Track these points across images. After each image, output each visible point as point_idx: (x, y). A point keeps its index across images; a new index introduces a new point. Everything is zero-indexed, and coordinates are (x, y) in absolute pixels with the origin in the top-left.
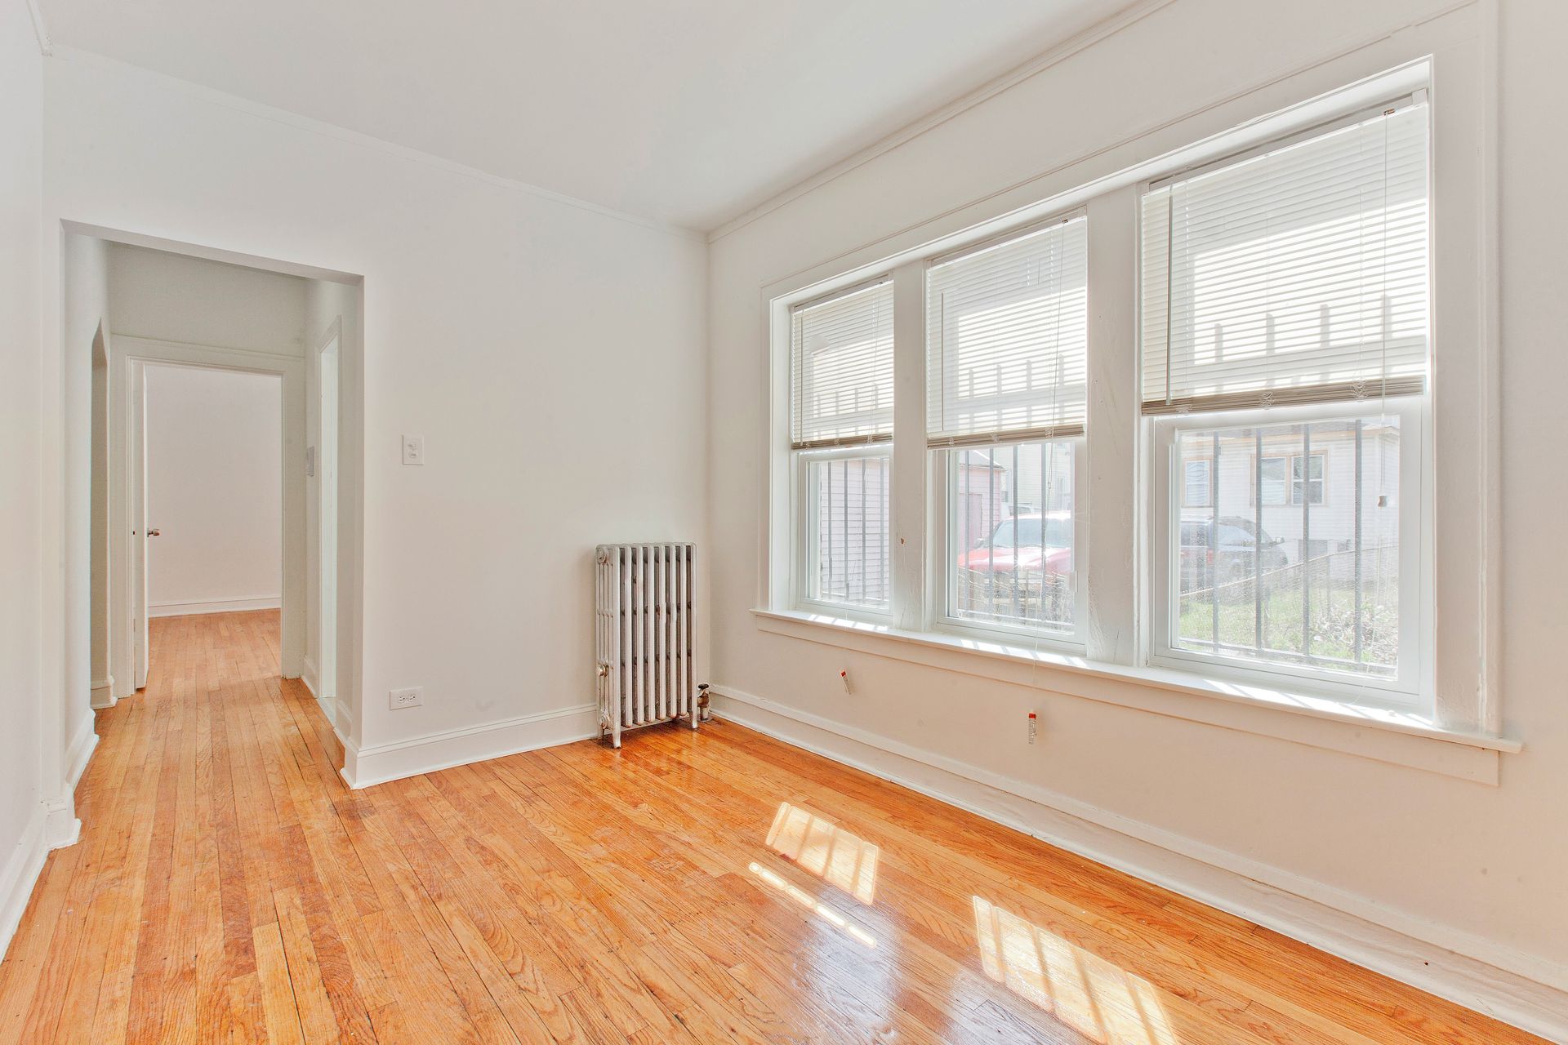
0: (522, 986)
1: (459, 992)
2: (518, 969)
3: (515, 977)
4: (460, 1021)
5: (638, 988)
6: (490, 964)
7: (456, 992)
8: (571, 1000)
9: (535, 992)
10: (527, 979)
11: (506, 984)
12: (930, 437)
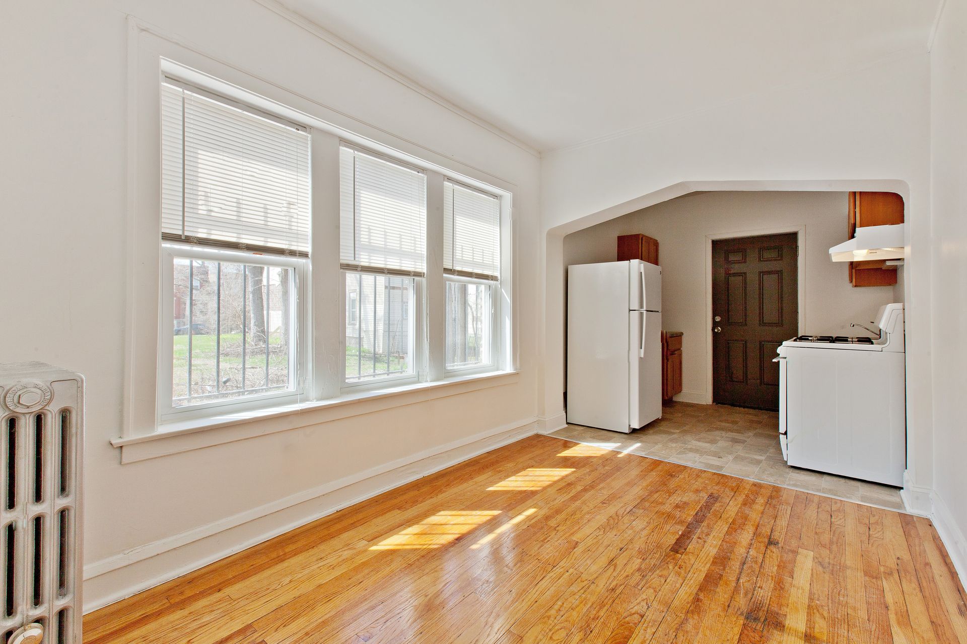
0: (647, 607)
1: (674, 634)
2: (636, 616)
3: (642, 613)
4: (691, 621)
5: (613, 565)
6: (642, 631)
7: (676, 636)
8: (639, 585)
9: (646, 601)
10: (641, 608)
11: (650, 616)
12: (342, 261)
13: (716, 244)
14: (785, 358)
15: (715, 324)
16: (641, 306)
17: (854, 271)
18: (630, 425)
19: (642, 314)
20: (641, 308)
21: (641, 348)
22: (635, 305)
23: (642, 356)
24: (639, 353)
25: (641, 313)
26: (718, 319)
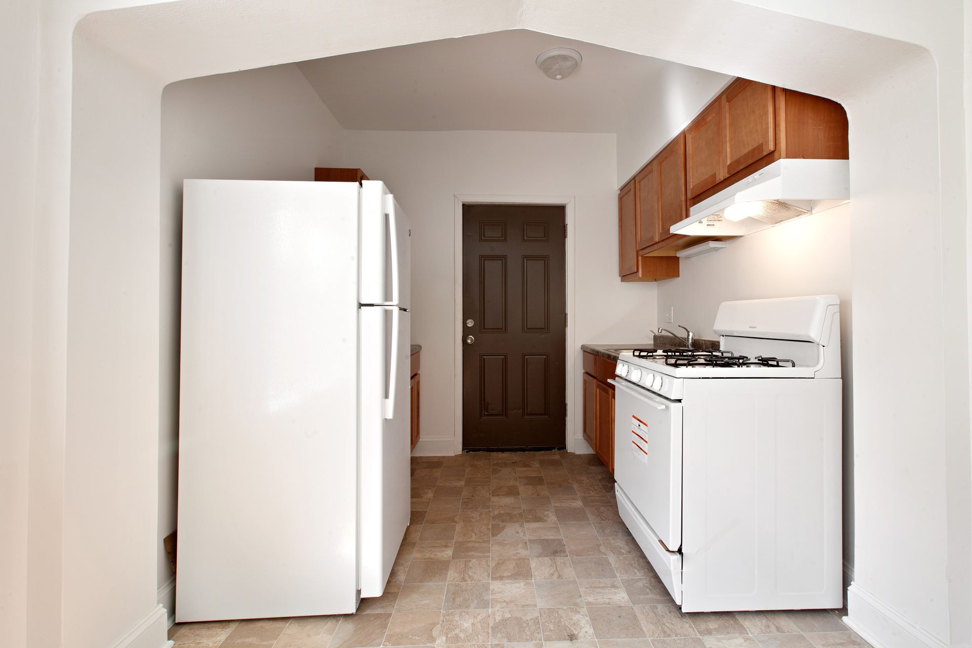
13: (472, 213)
14: (680, 401)
15: (466, 331)
16: (387, 295)
17: (640, 258)
18: (359, 592)
19: (387, 315)
20: (386, 300)
21: (386, 396)
22: (374, 293)
23: (390, 416)
24: (383, 408)
25: (386, 311)
26: (470, 323)
